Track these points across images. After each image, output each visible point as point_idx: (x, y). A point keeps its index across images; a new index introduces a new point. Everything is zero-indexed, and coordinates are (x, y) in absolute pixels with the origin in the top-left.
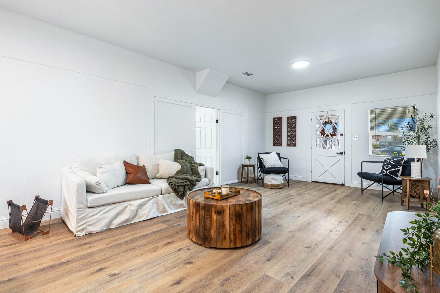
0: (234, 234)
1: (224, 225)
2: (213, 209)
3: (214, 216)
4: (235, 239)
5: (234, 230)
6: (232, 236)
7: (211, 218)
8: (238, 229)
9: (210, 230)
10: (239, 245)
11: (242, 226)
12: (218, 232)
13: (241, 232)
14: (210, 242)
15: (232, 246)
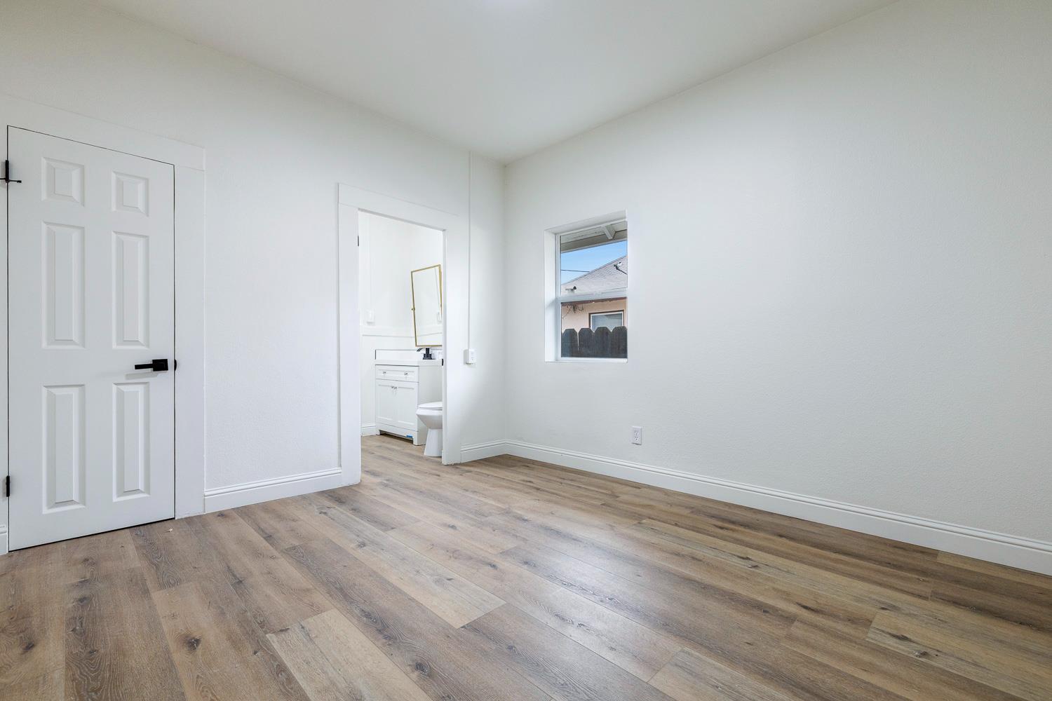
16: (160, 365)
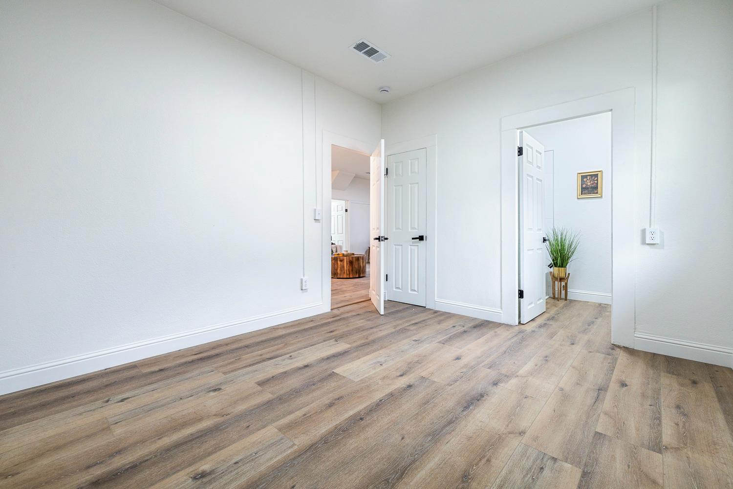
0: (349, 271)
1: (344, 267)
2: (339, 259)
3: (339, 262)
4: (349, 273)
5: (349, 269)
6: (348, 272)
7: (337, 264)
8: (351, 269)
9: (337, 270)
10: (351, 277)
11: (353, 268)
12: (341, 270)
13: (352, 270)
14: (337, 275)
15: (348, 277)
16: (421, 238)
